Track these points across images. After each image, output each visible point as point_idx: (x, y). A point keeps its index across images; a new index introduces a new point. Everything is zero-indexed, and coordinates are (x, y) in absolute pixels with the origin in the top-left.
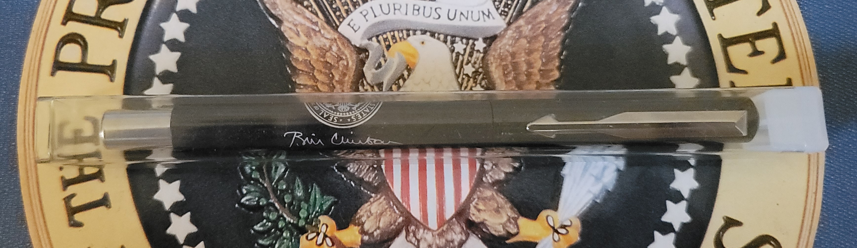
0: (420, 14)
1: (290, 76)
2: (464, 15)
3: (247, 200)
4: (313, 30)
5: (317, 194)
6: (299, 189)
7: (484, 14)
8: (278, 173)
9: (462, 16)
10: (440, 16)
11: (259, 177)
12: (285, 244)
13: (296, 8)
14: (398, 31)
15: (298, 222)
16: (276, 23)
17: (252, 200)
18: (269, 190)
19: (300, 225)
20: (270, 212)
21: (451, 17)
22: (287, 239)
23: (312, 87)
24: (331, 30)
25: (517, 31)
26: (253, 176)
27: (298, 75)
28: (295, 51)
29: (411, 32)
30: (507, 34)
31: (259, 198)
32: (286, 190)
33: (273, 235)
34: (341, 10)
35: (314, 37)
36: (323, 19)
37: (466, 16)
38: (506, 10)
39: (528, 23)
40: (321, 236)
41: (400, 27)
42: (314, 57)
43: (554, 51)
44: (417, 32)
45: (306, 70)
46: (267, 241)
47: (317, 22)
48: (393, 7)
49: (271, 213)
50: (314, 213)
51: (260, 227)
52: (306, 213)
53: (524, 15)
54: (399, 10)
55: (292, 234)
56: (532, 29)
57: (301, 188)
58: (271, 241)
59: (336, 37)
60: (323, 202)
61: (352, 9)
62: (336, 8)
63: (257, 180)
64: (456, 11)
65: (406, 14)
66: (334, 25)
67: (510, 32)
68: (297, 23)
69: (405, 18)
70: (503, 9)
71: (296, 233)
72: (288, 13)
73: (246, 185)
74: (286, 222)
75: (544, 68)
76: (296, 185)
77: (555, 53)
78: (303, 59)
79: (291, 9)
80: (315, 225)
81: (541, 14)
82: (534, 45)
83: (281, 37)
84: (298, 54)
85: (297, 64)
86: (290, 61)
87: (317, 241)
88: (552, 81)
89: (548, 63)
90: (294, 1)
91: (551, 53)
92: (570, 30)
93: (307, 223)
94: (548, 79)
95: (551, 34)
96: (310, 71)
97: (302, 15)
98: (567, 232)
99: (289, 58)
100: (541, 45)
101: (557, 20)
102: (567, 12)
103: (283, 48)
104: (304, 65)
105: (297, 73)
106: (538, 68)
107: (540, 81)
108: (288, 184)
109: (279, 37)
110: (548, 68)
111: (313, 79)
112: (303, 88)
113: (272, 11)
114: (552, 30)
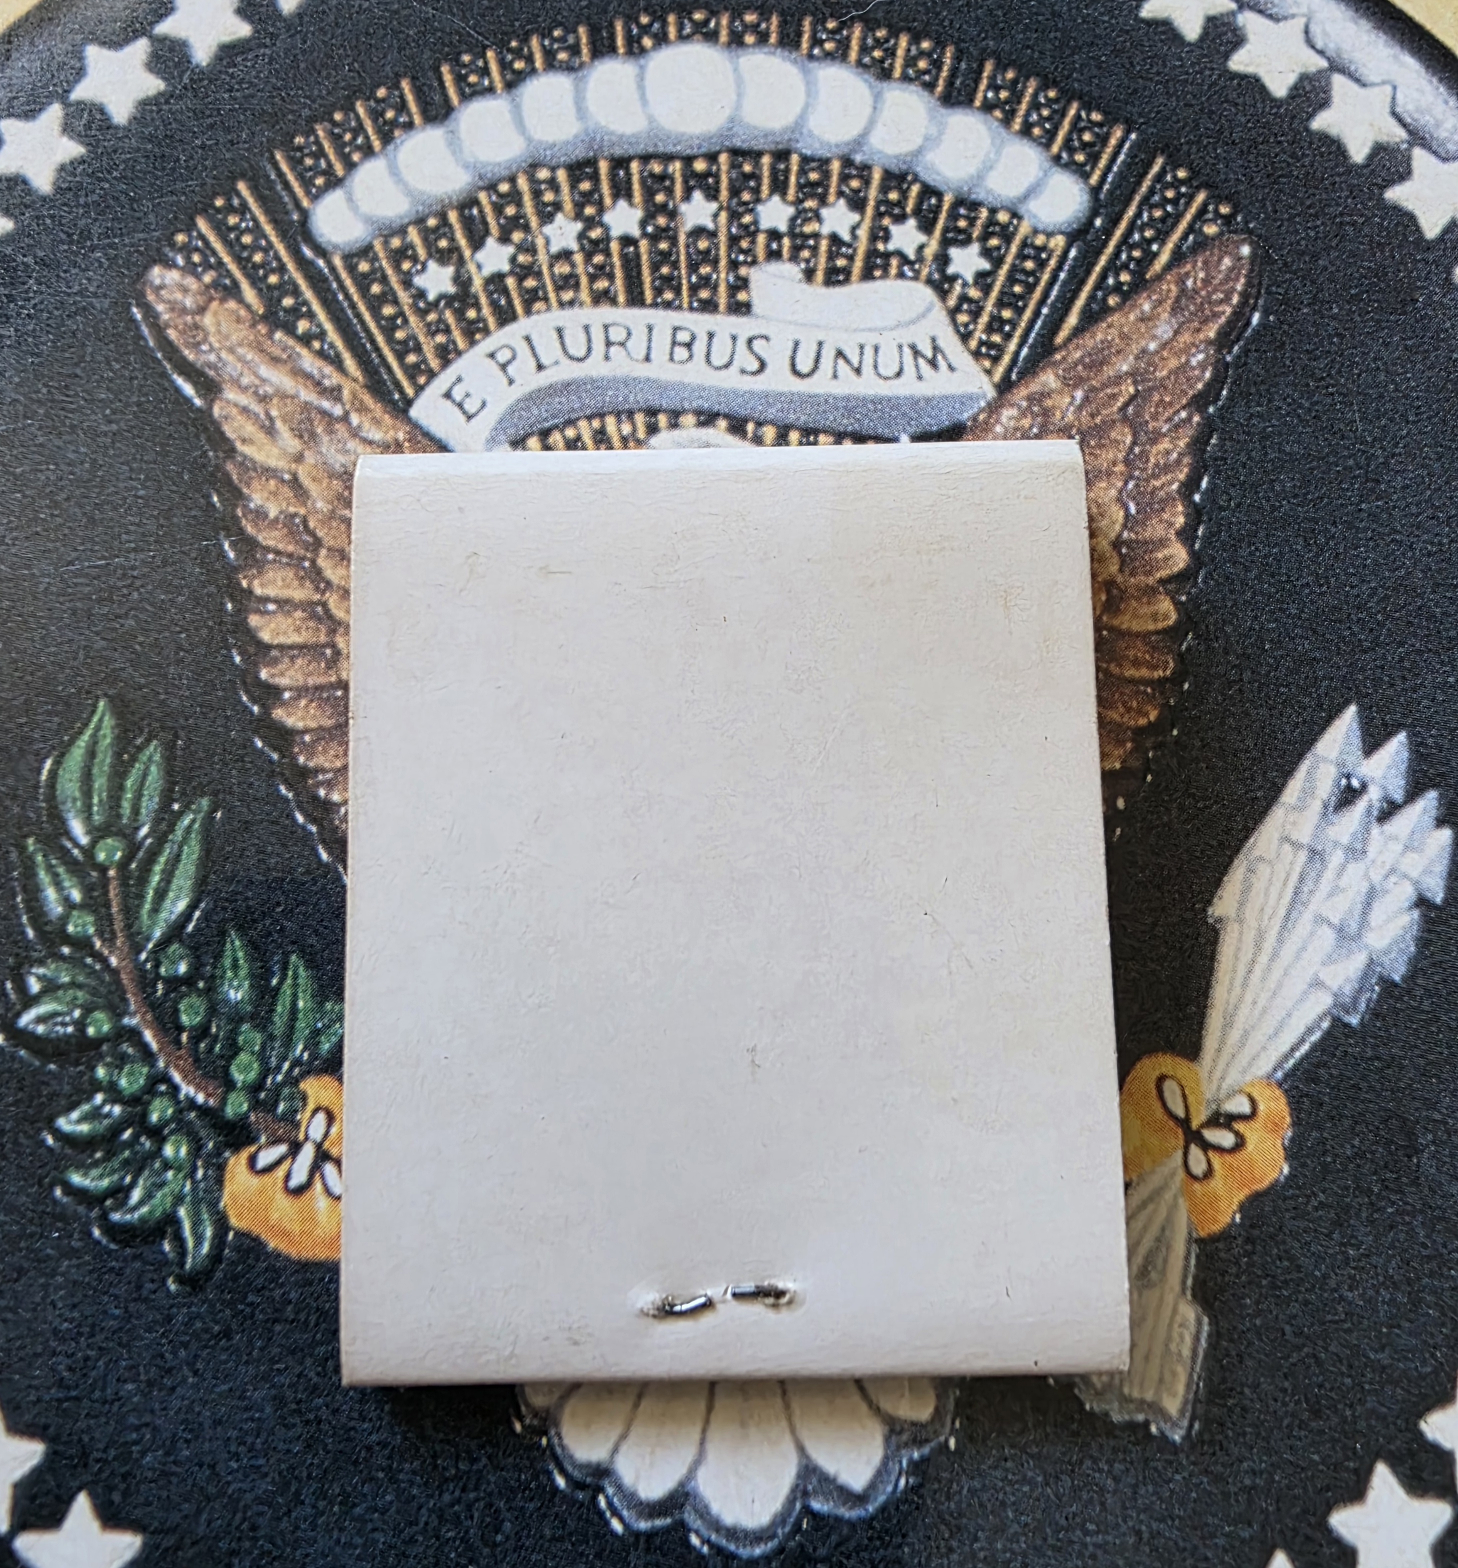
0: (695, 358)
1: (232, 571)
2: (847, 361)
3: (40, 1020)
4: (324, 413)
5: (301, 995)
6: (236, 975)
7: (916, 353)
8: (163, 915)
9: (841, 362)
10: (763, 366)
11: (91, 930)
12: (166, 1190)
13: (269, 342)
14: (618, 415)
15: (224, 1101)
16: (197, 392)
17: (60, 1019)
18: (125, 978)
19: (230, 1111)
20: (121, 1060)
21: (804, 366)
22: (179, 1169)
23: (308, 606)
24: (385, 412)
25: (1036, 409)
26: (71, 929)
27: (260, 566)
28: (255, 484)
29: (662, 419)
30: (997, 421)
31: (88, 1010)
32: (189, 980)
33: (127, 1153)
34: (425, 348)
35: (326, 439)
36: (361, 378)
37: (855, 362)
38: (996, 338)
39: (1070, 382)
40: (307, 1154)
41: (626, 399)
42: (320, 505)
43: (1169, 477)
44: (683, 420)
45: (291, 548)
46: (101, 1177)
47: (339, 388)
48: (602, 337)
49: (126, 1069)
50: (286, 1066)
51: (81, 1120)
52: (255, 1065)
53: (1058, 357)
54: (622, 344)
55: (196, 1149)
56: (1086, 399)
57: (243, 973)
58: (116, 1177)
59: (401, 436)
60: (320, 1025)
61: (461, 343)
62: (404, 342)
63: (82, 944)
64: (820, 344)
65: (647, 359)
66: (397, 396)
67: (1007, 414)
68: (270, 390)
69: (643, 371)
70: (984, 337)
71: (211, 1145)
72: (241, 359)
73: (41, 962)
74: (178, 1102)
75: (1133, 536)
76: (227, 962)
77: (1170, 483)
78: (281, 512)
79: (250, 345)
80: (284, 1114)
81: (1118, 352)
82: (1096, 456)
83: (209, 439)
84: (266, 495)
85: (259, 531)
86: (236, 519)
87: (288, 1177)
88: (1162, 582)
89: (1148, 518)
90: (264, 318)
91: (1157, 483)
92: (1223, 407)
93: (256, 1105)
94: (1149, 573)
95: (1155, 417)
96: (302, 552)
97: (289, 366)
98: (1240, 1143)
99: (234, 510)
100: (1120, 456)
101: (1176, 372)
102: (1209, 342)
103: (212, 475)
104: (285, 530)
105: (257, 561)
106: (1113, 535)
107: (1120, 579)
108: (198, 957)
109: (203, 438)
110: (1147, 535)
111: (312, 582)
112: (274, 612)
113: (186, 352)
114: (1157, 406)
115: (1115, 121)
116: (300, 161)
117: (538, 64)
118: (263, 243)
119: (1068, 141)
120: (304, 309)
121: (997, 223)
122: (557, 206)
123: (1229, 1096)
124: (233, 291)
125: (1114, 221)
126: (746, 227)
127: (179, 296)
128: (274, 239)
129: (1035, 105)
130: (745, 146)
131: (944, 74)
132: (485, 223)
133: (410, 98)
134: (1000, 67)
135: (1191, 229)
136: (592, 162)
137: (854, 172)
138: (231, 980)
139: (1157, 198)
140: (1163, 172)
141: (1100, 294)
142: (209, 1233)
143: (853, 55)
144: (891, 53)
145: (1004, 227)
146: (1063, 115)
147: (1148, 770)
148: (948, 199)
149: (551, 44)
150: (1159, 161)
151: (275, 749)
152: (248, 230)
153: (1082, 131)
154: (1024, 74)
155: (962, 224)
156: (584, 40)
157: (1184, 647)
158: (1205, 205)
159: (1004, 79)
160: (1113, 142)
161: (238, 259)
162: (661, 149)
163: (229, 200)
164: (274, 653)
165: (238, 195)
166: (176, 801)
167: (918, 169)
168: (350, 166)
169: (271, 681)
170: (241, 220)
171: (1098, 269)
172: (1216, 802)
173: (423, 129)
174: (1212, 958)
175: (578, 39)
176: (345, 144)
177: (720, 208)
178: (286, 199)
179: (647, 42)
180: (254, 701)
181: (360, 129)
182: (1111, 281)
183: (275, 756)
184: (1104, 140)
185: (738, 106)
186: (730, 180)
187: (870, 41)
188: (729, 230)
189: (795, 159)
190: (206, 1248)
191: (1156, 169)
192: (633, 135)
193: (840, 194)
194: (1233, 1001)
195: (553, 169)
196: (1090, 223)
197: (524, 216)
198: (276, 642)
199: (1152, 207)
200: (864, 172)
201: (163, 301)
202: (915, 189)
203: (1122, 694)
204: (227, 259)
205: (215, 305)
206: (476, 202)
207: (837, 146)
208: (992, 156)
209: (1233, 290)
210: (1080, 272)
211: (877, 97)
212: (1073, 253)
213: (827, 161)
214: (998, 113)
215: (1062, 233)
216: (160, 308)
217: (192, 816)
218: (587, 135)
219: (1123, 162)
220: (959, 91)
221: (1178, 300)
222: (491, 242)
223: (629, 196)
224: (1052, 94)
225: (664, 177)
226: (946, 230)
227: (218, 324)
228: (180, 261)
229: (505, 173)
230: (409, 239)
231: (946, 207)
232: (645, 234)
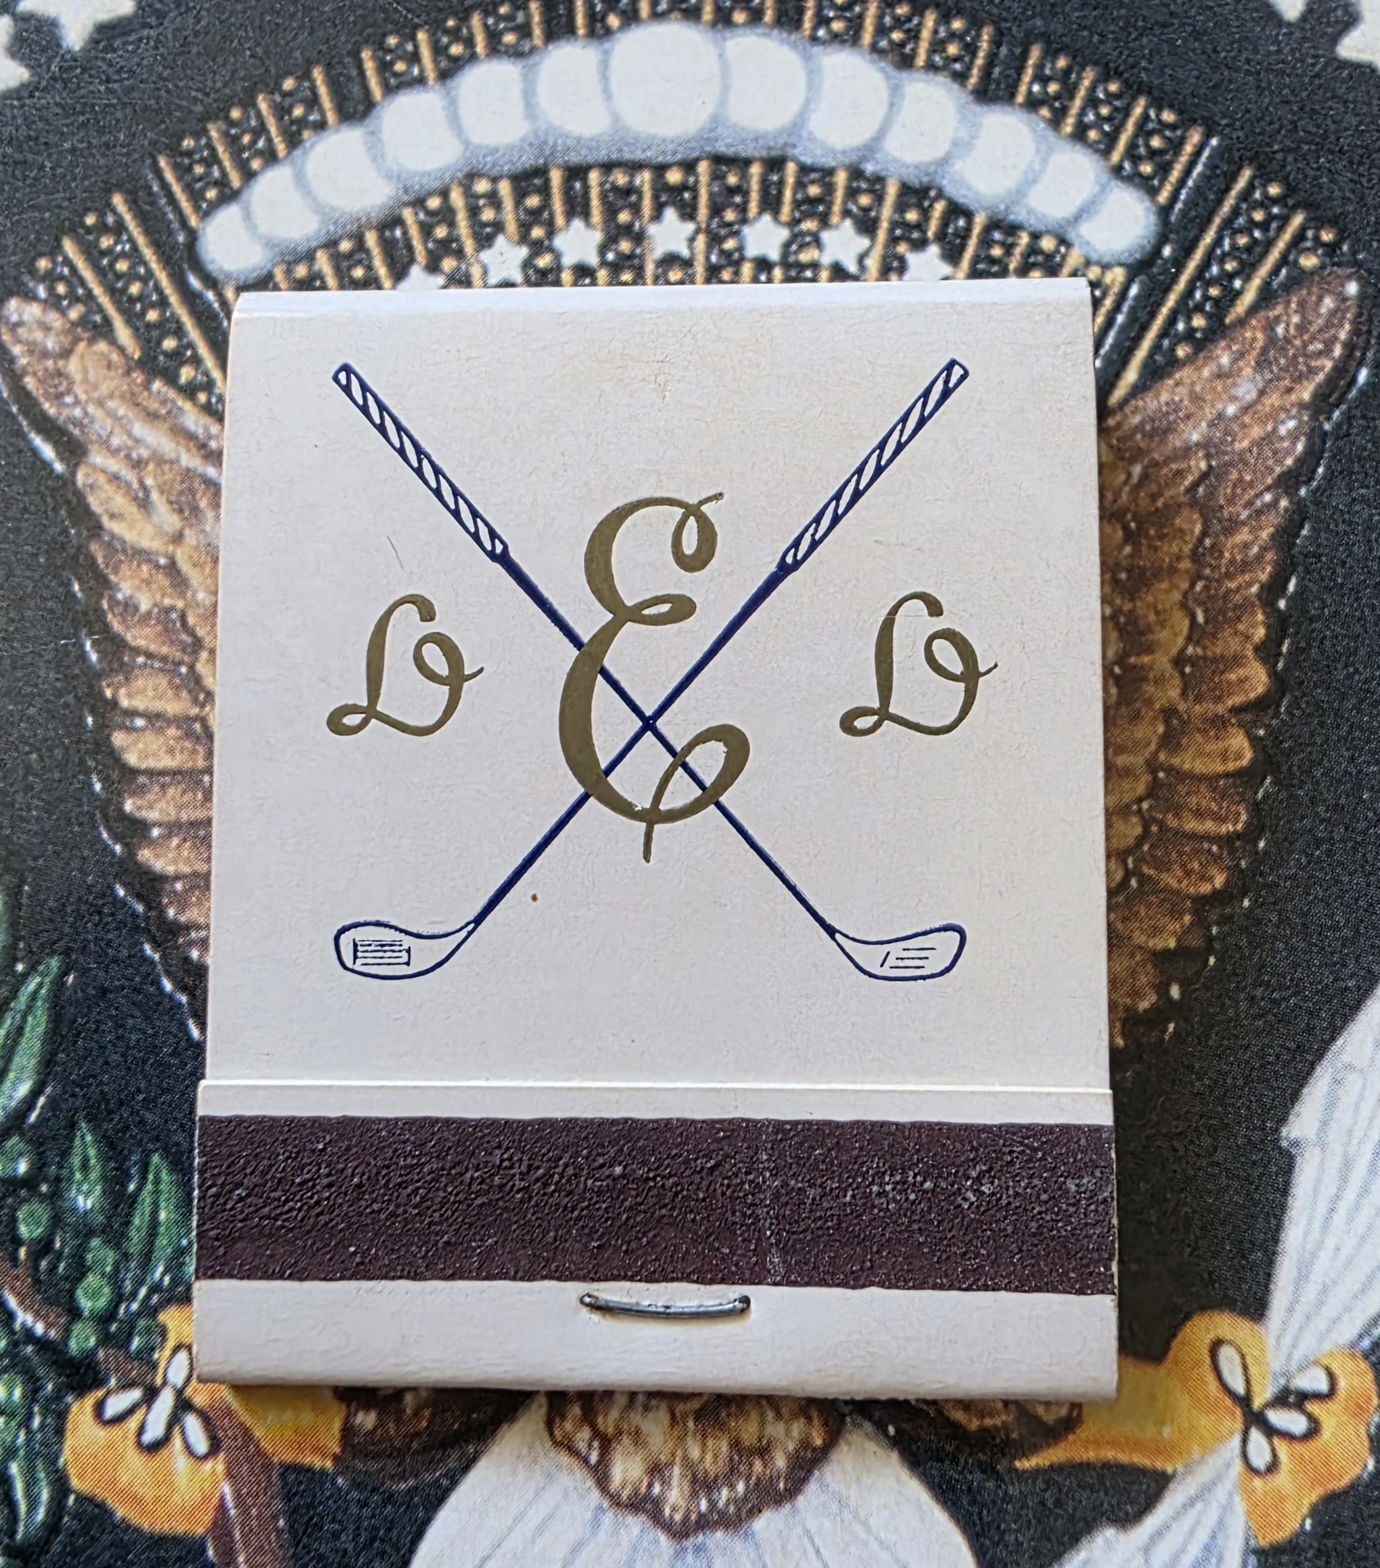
1: (94, 676)
5: (163, 1204)
6: (86, 1177)
13: (146, 394)
15: (67, 1334)
16: (58, 453)
19: (74, 1346)
23: (183, 722)
27: (127, 671)
28: (124, 568)
32: (30, 1182)
35: (210, 515)
40: (165, 1402)
42: (201, 596)
43: (1247, 577)
45: (165, 650)
50: (143, 1291)
52: (106, 1290)
53: (1111, 422)
55: (33, 1391)
56: (1146, 477)
57: (95, 1173)
68: (145, 453)
71: (50, 1387)
72: (110, 414)
74: (13, 1332)
75: (1200, 651)
76: (76, 1161)
77: (1250, 585)
78: (155, 605)
79: (122, 397)
80: (139, 1351)
81: (1188, 417)
82: (1156, 549)
83: (70, 514)
84: (137, 582)
85: (128, 628)
86: (100, 614)
87: (141, 1430)
88: (1236, 710)
89: (1218, 628)
90: (141, 364)
91: (1233, 585)
92: (1318, 487)
93: (106, 1339)
94: (1219, 699)
95: (1231, 501)
96: (178, 655)
97: (170, 421)
98: (1314, 1430)
99: (98, 602)
100: (1187, 549)
101: (1259, 443)
102: (1302, 406)
103: (74, 558)
104: (159, 628)
105: (122, 664)
106: (1174, 651)
107: (1182, 707)
108: (41, 1154)
109: (63, 513)
110: (1218, 651)
111: (190, 692)
112: (143, 730)
113: (46, 406)
114: (1235, 486)
115: (1193, 121)
116: (189, 169)
117: (480, 48)
118: (142, 270)
119: (1132, 146)
120: (189, 353)
121: (1040, 252)
122: (498, 227)
123: (1301, 1369)
124: (103, 330)
125: (1187, 250)
126: (726, 254)
127: (38, 335)
128: (154, 266)
129: (1092, 102)
130: (730, 152)
131: (979, 62)
132: (410, 248)
133: (323, 91)
134: (1051, 53)
135: (1284, 260)
136: (541, 172)
137: (864, 186)
138: (80, 1184)
139: (1241, 221)
140: (1251, 187)
141: (1166, 343)
142: (45, 1495)
143: (867, 37)
144: (914, 35)
145: (1049, 257)
146: (1126, 112)
147: (1210, 950)
148: (980, 221)
149: (497, 23)
150: (1247, 174)
151: (139, 897)
152: (123, 255)
153: (1150, 134)
154: (1079, 62)
155: (997, 252)
156: (536, 19)
157: (1260, 795)
158: (1303, 229)
159: (1053, 68)
160: (1189, 148)
161: (111, 291)
162: (627, 156)
163: (102, 215)
164: (142, 779)
165: (114, 211)
166: (21, 960)
167: (945, 182)
168: (249, 175)
169: (138, 815)
170: (116, 243)
171: (1165, 311)
172: (1295, 994)
173: (337, 131)
174: (1285, 1191)
175: (529, 17)
176: (243, 149)
177: (698, 231)
178: (171, 216)
179: (613, 21)
180: (117, 838)
181: (261, 129)
182: (1181, 326)
183: (140, 908)
184: (1176, 146)
185: (723, 102)
186: (711, 195)
187: (888, 20)
188: (708, 258)
189: (791, 168)
190: (41, 1515)
191: (1241, 183)
192: (592, 139)
193: (846, 213)
194: (1309, 1247)
195: (495, 180)
196: (1157, 252)
197: (457, 239)
198: (144, 766)
199: (1235, 232)
200: (877, 184)
201: (19, 341)
202: (939, 207)
203: (1180, 854)
204: (98, 291)
205: (82, 346)
206: (399, 221)
207: (844, 152)
208: (1037, 166)
209: (1335, 338)
210: (1143, 315)
211: (896, 90)
212: (1134, 290)
213: (830, 172)
214: (1045, 112)
215: (1121, 265)
216: (17, 350)
217: (38, 980)
218: (537, 136)
219: (1201, 175)
220: (998, 83)
221: (1264, 351)
222: (416, 271)
223: (586, 215)
224: (1113, 87)
225: (629, 190)
226: (976, 260)
227: (85, 371)
228: (42, 292)
229: (436, 185)
230: (316, 268)
231: (976, 230)
232: (604, 263)
